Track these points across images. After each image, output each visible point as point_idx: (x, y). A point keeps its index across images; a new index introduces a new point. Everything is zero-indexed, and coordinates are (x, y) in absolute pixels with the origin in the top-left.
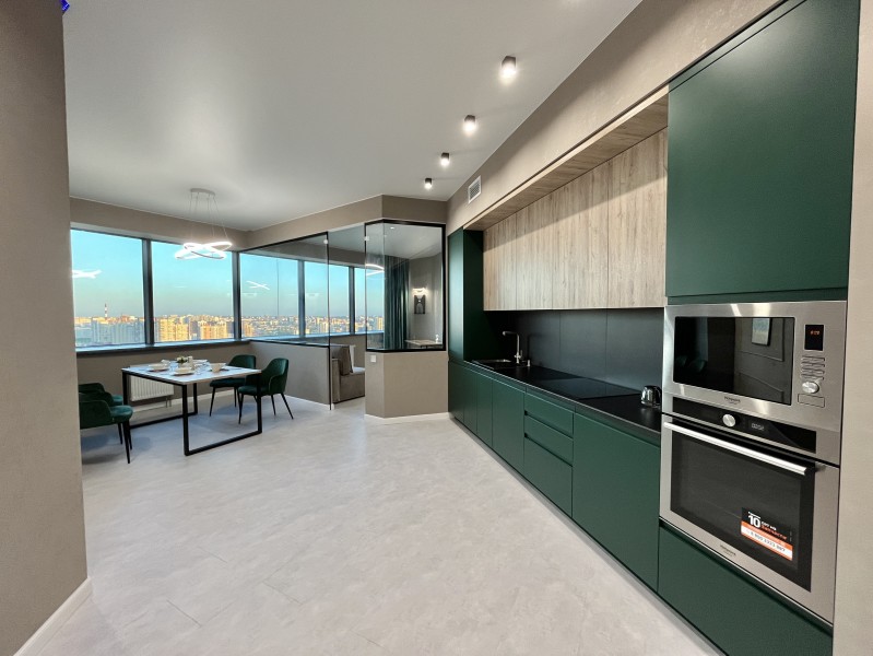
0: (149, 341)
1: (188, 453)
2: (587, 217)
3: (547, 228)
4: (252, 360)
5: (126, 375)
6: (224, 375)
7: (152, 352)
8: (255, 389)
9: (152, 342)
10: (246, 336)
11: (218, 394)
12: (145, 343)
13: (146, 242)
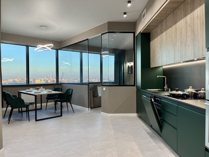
2: (186, 20)
3: (172, 27)
5: (20, 93)
7: (28, 86)
12: (27, 83)
13: (27, 47)
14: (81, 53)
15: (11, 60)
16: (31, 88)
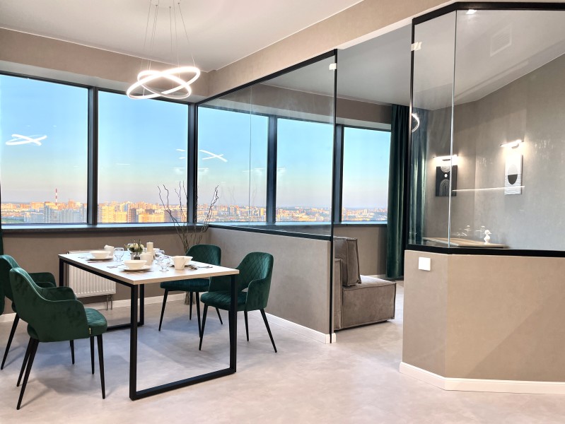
0: (91, 222)
1: (135, 395)
4: (215, 253)
5: (64, 263)
6: (189, 274)
7: (94, 234)
8: (227, 300)
9: (95, 222)
10: (201, 219)
11: (171, 298)
12: (88, 223)
13: (92, 92)
14: (272, 120)
15: (37, 141)
16: (106, 246)
